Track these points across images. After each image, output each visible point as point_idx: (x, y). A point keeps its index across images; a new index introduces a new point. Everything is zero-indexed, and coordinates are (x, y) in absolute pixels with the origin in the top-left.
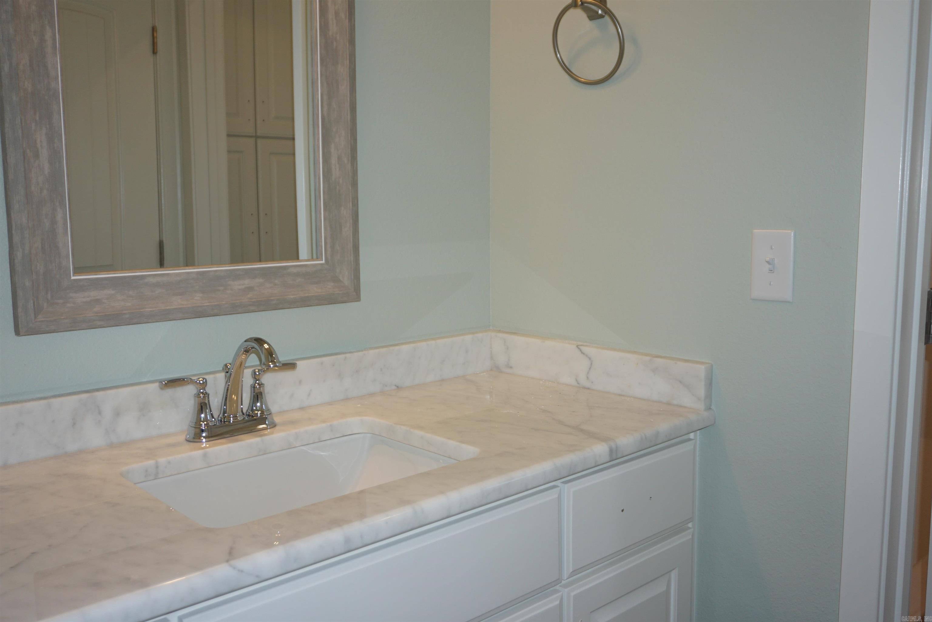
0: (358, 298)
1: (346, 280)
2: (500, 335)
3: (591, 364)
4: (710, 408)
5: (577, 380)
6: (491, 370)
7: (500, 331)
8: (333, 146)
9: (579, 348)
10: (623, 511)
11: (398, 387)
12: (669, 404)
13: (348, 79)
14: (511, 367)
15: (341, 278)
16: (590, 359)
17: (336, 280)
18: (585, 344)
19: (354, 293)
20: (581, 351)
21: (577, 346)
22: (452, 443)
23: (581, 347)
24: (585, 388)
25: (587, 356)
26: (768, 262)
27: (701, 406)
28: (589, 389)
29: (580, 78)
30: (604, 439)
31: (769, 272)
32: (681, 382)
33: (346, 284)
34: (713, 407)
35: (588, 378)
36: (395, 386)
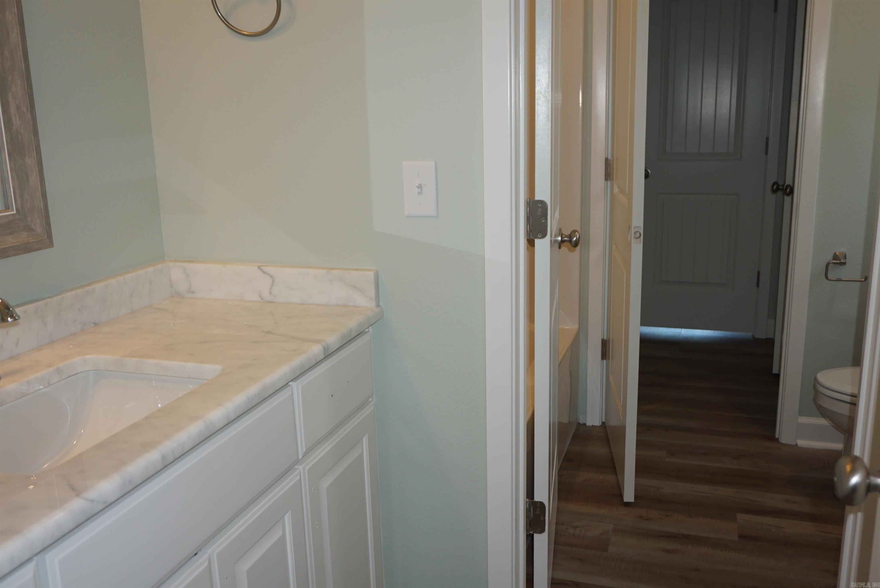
0: (51, 244)
1: (38, 228)
2: (178, 264)
3: (273, 281)
4: (379, 305)
5: (260, 296)
6: (172, 297)
7: (176, 261)
8: (10, 96)
9: (260, 269)
10: (332, 396)
11: (96, 324)
12: (346, 306)
13: (18, 27)
14: (193, 292)
15: (33, 227)
16: (271, 277)
17: (29, 229)
18: (264, 264)
19: (48, 240)
20: (262, 270)
21: (259, 267)
22: (191, 365)
23: (263, 268)
24: (269, 302)
25: (268, 274)
26: (418, 187)
27: (373, 304)
28: (272, 302)
29: (243, 31)
30: (318, 342)
31: (418, 195)
32: (354, 287)
33: (39, 232)
34: (381, 304)
35: (271, 293)
36: (94, 323)
